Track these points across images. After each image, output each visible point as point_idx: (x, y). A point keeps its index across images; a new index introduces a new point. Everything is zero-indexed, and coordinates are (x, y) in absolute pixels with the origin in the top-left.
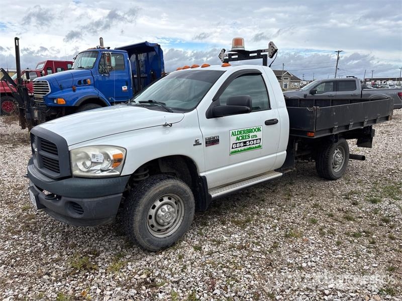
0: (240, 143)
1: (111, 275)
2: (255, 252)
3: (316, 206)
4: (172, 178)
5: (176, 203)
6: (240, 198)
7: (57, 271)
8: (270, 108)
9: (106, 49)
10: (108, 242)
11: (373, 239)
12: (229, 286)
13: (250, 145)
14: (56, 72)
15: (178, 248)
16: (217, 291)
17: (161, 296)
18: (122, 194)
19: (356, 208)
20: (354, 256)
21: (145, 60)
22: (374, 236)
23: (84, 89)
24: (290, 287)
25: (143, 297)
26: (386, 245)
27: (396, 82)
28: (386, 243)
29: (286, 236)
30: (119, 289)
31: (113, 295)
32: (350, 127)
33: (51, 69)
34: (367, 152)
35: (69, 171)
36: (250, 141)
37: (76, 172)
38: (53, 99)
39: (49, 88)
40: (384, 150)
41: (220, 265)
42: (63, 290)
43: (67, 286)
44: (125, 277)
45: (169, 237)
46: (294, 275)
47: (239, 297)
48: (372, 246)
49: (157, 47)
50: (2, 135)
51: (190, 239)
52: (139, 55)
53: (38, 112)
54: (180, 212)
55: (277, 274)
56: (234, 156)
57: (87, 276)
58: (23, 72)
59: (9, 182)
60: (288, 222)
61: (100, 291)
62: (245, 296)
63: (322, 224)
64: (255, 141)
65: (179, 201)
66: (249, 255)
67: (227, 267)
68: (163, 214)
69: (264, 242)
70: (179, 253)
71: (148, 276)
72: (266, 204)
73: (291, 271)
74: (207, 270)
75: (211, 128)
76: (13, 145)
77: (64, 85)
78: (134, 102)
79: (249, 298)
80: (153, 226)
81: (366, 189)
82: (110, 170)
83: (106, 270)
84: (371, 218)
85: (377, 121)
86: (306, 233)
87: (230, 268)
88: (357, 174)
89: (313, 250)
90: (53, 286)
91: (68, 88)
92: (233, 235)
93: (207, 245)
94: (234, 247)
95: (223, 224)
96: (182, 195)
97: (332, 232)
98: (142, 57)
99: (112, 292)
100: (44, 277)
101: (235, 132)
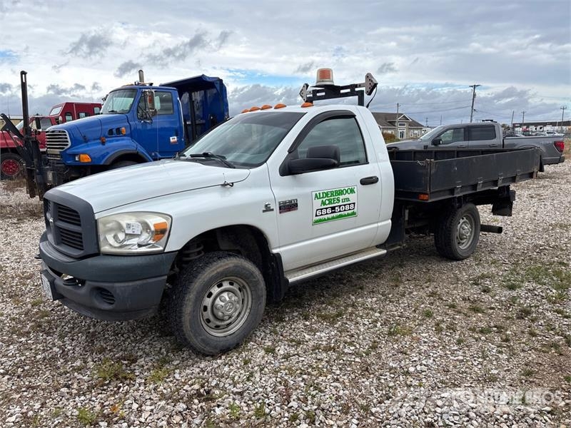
0: (327, 208)
1: (151, 386)
2: (346, 354)
3: (433, 294)
4: (234, 256)
5: (240, 290)
6: (330, 285)
7: (79, 383)
8: (367, 162)
9: (148, 85)
10: (149, 344)
11: (506, 335)
12: (309, 398)
13: (340, 211)
14: (79, 118)
15: (244, 350)
16: (294, 404)
17: (218, 411)
18: (166, 277)
19: (487, 296)
20: (479, 357)
21: (201, 101)
22: (508, 332)
23: (117, 140)
24: (391, 398)
25: (195, 413)
26: (523, 343)
27: (556, 128)
28: (524, 340)
29: (390, 334)
30: (163, 403)
31: (154, 411)
32: (478, 187)
33: (71, 114)
34: (509, 223)
35: (96, 246)
36: (340, 206)
37: (105, 248)
38: (74, 155)
39: (69, 140)
40: (532, 220)
41: (298, 372)
42: (87, 406)
43: (94, 401)
44: (170, 388)
45: (231, 336)
46: (398, 382)
47: (323, 410)
48: (504, 344)
49: (218, 82)
50: (3, 207)
51: (260, 339)
52: (193, 94)
53: (53, 174)
54: (246, 302)
55: (375, 381)
56: (318, 226)
57: (120, 387)
58: (32, 120)
59: (13, 269)
60: (394, 316)
61: (137, 406)
62: (330, 409)
63: (439, 318)
64: (347, 207)
65: (244, 287)
66: (338, 358)
67: (309, 374)
68: (223, 304)
69: (360, 341)
70: (244, 356)
71: (202, 386)
72: (366, 293)
73: (393, 378)
74: (281, 377)
75: (286, 189)
76: (18, 220)
77: (89, 136)
78: (184, 156)
79: (336, 412)
80: (208, 321)
81: (502, 272)
82: (149, 244)
83: (146, 380)
84: (507, 310)
85: (517, 179)
86: (417, 330)
87: (312, 375)
88: (491, 252)
89: (425, 351)
90: (74, 401)
91: (95, 139)
92: (318, 334)
93: (282, 347)
94: (318, 349)
95: (305, 319)
96: (248, 278)
97: (452, 328)
98: (198, 96)
99: (153, 407)
100: (62, 390)
101: (319, 194)
